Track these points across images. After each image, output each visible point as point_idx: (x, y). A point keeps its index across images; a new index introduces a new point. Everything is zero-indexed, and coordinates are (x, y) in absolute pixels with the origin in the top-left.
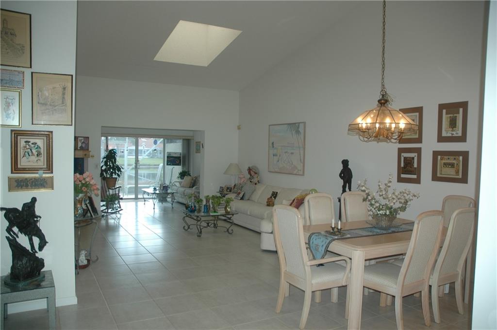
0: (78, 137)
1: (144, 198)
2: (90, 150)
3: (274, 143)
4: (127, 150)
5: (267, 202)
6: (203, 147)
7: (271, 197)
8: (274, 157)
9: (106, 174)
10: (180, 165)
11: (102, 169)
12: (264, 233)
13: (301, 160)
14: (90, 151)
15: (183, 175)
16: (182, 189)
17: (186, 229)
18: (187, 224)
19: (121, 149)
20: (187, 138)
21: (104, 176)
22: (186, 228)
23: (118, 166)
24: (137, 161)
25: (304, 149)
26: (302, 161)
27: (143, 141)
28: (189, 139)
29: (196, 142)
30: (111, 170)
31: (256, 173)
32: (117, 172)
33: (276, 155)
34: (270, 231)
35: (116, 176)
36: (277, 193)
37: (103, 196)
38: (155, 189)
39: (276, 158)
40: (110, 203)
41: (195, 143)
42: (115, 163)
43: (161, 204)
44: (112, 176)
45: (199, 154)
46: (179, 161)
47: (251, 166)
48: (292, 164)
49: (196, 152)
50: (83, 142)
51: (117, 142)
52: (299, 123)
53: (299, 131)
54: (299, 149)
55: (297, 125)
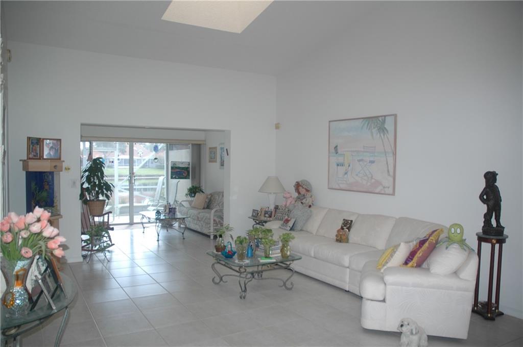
0: (44, 139)
1: (142, 223)
2: (62, 159)
3: (338, 147)
4: (119, 159)
5: (337, 236)
6: (228, 155)
7: (342, 228)
8: (339, 167)
9: (89, 194)
10: (189, 178)
11: (82, 188)
12: (369, 302)
13: (388, 171)
14: (64, 161)
15: (193, 191)
16: (195, 212)
17: (218, 282)
18: (218, 275)
19: (109, 159)
20: (196, 143)
21: (86, 199)
22: (217, 280)
23: (107, 183)
24: (132, 173)
25: (395, 154)
26: (391, 173)
27: (139, 148)
28: (200, 145)
29: (210, 148)
30: (97, 189)
31: (307, 191)
32: (105, 192)
33: (342, 165)
34: (382, 299)
35: (104, 198)
36: (352, 221)
37: (85, 226)
38: (158, 212)
39: (342, 170)
40: (96, 238)
41: (208, 149)
42: (102, 179)
43: (165, 231)
44: (98, 197)
45: (214, 163)
46: (187, 173)
47: (299, 180)
48: (372, 177)
49: (210, 162)
50: (52, 148)
51: (105, 149)
52: (385, 116)
53: (385, 128)
54: (386, 155)
55: (380, 119)
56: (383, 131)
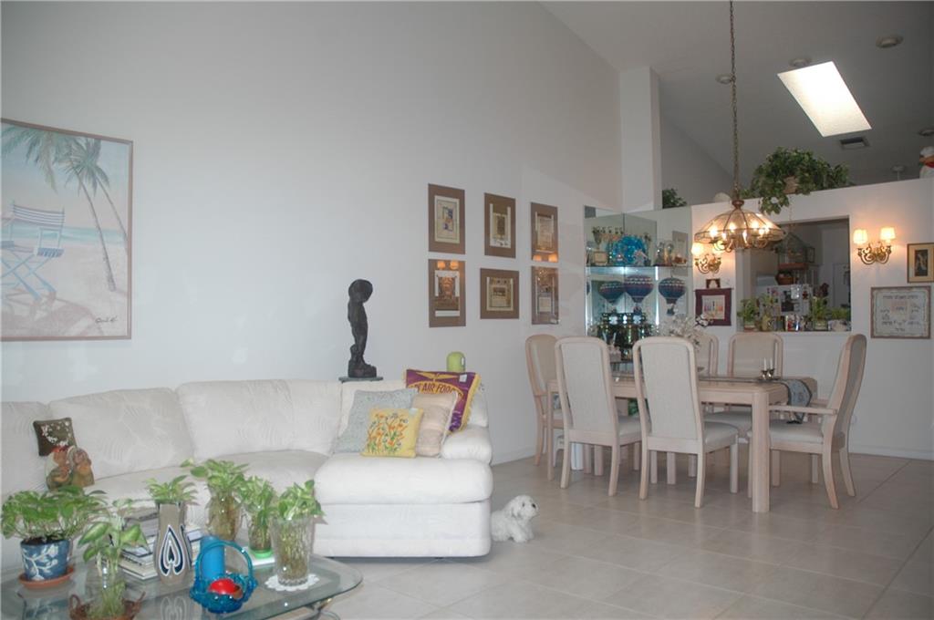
26: (121, 284)
52: (98, 139)
53: (99, 169)
54: (101, 237)
55: (82, 141)
56: (93, 175)
